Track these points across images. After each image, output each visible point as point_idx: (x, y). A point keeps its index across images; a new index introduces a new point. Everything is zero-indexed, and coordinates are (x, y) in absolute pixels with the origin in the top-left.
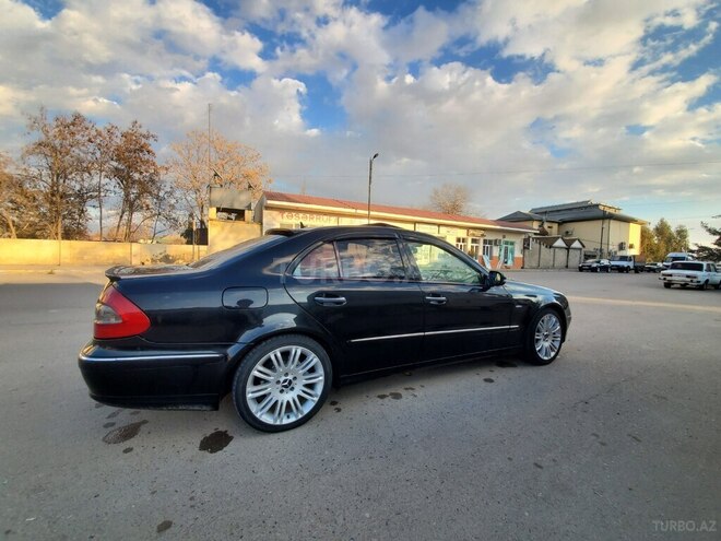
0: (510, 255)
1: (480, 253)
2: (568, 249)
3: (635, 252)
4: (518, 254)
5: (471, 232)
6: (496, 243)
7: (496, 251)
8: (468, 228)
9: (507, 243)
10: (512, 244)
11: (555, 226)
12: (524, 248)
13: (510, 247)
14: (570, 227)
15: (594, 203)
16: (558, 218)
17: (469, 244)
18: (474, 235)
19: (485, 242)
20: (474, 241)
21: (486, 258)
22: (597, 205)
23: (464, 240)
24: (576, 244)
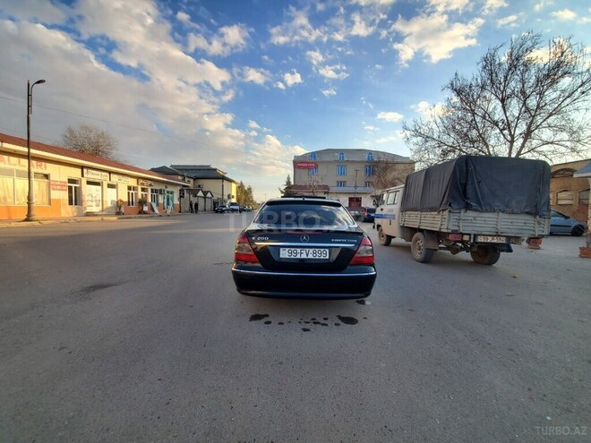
0: (171, 202)
1: (149, 200)
2: (205, 198)
3: (234, 200)
4: (176, 202)
5: (141, 181)
6: (161, 192)
7: (161, 199)
8: (138, 178)
9: (168, 192)
10: (172, 193)
11: (192, 181)
12: (181, 197)
13: (170, 195)
14: (201, 182)
15: (213, 167)
16: (193, 175)
17: (140, 193)
18: (143, 184)
19: (152, 191)
20: (143, 190)
21: (154, 205)
22: (215, 170)
23: (134, 189)
24: (209, 195)
